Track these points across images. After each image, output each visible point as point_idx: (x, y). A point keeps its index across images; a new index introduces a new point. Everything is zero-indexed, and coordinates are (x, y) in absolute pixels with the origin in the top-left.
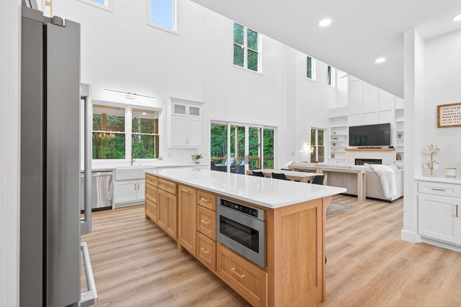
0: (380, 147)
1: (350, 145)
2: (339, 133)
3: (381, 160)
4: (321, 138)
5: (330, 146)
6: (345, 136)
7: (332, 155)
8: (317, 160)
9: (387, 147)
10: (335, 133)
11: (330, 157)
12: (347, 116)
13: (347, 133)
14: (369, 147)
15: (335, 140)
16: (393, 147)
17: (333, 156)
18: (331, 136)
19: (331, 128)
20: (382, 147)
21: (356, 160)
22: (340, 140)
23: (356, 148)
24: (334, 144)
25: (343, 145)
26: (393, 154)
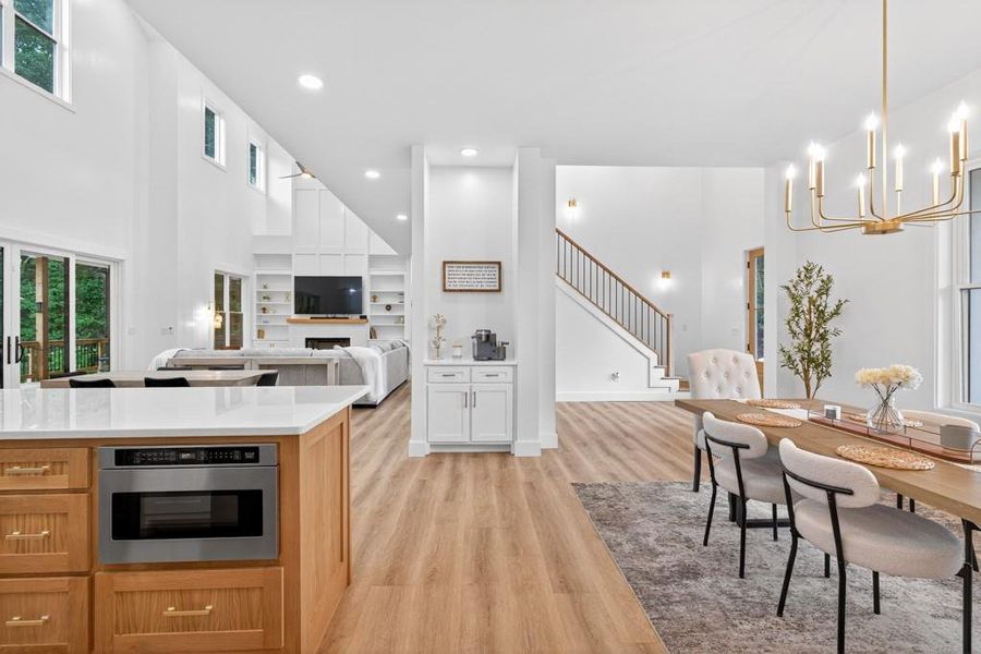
0: (346, 316)
1: (296, 313)
2: (273, 287)
3: (349, 339)
4: (236, 296)
5: (255, 314)
6: (287, 295)
7: (259, 331)
8: (228, 344)
9: (358, 316)
10: (265, 287)
11: (255, 337)
12: (290, 256)
13: (290, 288)
14: (330, 316)
15: (265, 302)
16: (365, 317)
17: (261, 334)
18: (258, 292)
19: (258, 275)
20: (350, 316)
21: (307, 340)
22: (275, 301)
23: (307, 317)
24: (264, 309)
25: (281, 312)
26: (365, 330)
